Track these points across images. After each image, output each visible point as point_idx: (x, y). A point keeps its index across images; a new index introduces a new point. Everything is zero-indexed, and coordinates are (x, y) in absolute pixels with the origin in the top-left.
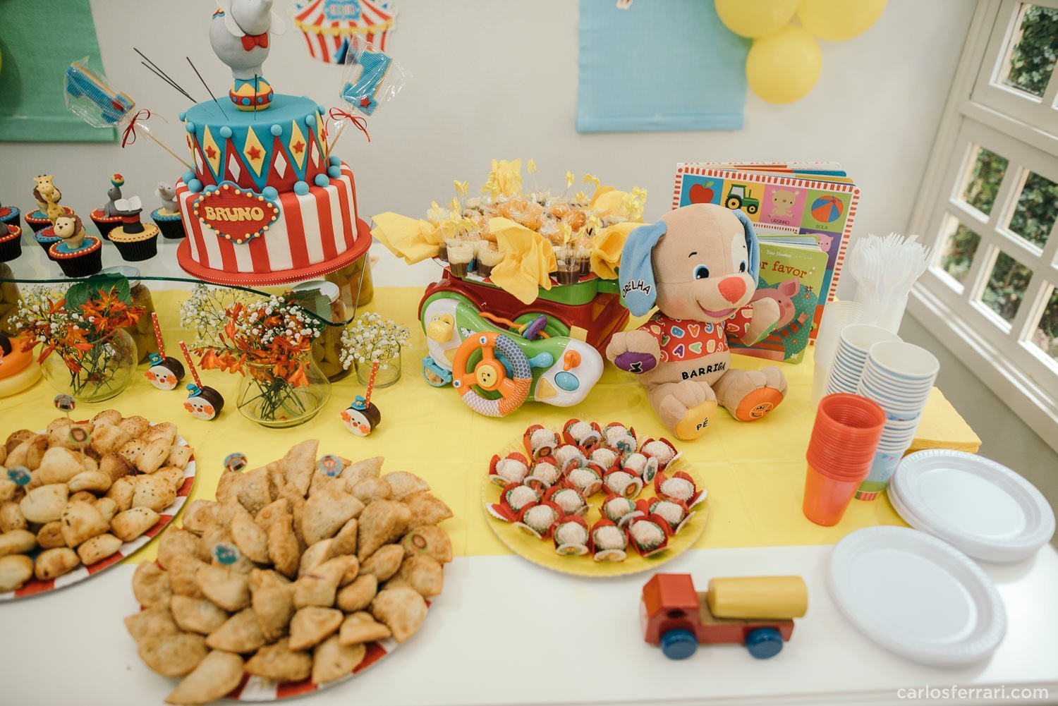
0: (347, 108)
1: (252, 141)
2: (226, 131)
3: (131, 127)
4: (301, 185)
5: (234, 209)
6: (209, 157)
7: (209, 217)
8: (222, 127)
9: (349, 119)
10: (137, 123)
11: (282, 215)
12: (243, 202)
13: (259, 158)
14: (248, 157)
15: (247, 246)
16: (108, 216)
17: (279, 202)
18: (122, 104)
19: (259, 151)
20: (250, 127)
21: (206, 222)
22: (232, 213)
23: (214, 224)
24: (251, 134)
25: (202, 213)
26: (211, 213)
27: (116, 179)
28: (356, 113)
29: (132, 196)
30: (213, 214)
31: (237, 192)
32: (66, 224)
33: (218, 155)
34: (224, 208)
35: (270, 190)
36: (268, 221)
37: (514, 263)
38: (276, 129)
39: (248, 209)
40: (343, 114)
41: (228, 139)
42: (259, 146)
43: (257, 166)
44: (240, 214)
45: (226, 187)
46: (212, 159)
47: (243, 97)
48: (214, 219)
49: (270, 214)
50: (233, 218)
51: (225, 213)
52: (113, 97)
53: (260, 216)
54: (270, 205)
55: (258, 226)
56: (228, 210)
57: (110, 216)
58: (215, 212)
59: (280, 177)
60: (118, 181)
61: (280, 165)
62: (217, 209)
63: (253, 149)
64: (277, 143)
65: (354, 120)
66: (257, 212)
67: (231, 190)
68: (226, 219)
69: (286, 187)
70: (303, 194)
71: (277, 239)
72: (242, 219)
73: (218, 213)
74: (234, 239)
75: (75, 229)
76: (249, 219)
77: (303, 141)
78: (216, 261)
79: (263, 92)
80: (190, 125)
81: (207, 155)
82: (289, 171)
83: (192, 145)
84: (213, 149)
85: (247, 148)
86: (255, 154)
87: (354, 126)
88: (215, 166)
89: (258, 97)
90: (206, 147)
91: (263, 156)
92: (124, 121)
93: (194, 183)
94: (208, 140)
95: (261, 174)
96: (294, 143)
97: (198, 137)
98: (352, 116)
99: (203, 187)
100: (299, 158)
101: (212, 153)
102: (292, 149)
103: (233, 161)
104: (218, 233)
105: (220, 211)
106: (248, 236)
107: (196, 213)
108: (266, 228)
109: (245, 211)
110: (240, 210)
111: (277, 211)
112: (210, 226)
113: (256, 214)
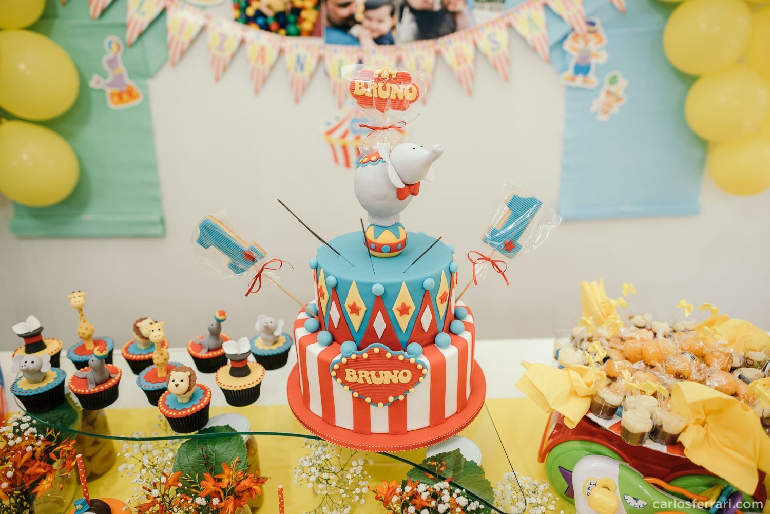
0: (488, 251)
1: (404, 297)
2: (378, 289)
3: (259, 276)
4: (443, 337)
5: (381, 373)
6: (351, 313)
7: (348, 378)
8: (373, 284)
9: (490, 262)
10: (265, 271)
11: (428, 377)
12: (394, 365)
13: (408, 314)
14: (397, 314)
15: (387, 407)
16: (206, 350)
17: (424, 359)
18: (254, 255)
19: (409, 307)
20: (404, 284)
21: (344, 383)
22: (378, 376)
23: (353, 387)
24: (404, 290)
25: (341, 374)
26: (351, 375)
27: (220, 315)
28: (497, 256)
29: (240, 338)
30: (355, 377)
31: (389, 355)
32: (182, 381)
33: (362, 313)
34: (369, 371)
35: (415, 347)
36: (414, 382)
38: (429, 283)
39: (396, 372)
40: (484, 258)
41: (376, 296)
42: (410, 302)
43: (404, 322)
44: (387, 377)
45: (376, 350)
46: (354, 315)
47: (383, 245)
48: (355, 381)
49: (417, 373)
50: (378, 381)
51: (370, 376)
52: (246, 248)
53: (407, 379)
54: (420, 367)
55: (404, 388)
56: (373, 373)
57: (209, 350)
58: (357, 374)
59: (424, 331)
60: (222, 318)
61: (426, 319)
62: (360, 372)
63: (403, 305)
64: (425, 297)
65: (493, 263)
66: (405, 374)
67: (382, 353)
68: (369, 382)
69: (429, 341)
70: (445, 346)
72: (387, 382)
73: (361, 376)
74: (374, 402)
75: (190, 384)
76: (395, 381)
77: (448, 292)
78: (345, 417)
79: (402, 237)
80: (332, 280)
81: (349, 310)
82: (433, 324)
83: (327, 296)
84: (358, 305)
85: (397, 305)
86: (404, 310)
87: (493, 271)
88: (356, 321)
89: (397, 244)
90: (348, 302)
91: (411, 311)
92: (253, 271)
93: (325, 336)
94: (353, 297)
95: (406, 330)
96: (440, 294)
97: (339, 291)
98: (492, 259)
99: (334, 340)
100: (442, 309)
101: (355, 309)
102: (438, 301)
103: (380, 318)
104: (356, 395)
105: (363, 374)
106: (391, 399)
107: (333, 374)
108: (411, 390)
109: (393, 374)
110: (388, 373)
111: (424, 371)
112: (347, 387)
113: (403, 377)
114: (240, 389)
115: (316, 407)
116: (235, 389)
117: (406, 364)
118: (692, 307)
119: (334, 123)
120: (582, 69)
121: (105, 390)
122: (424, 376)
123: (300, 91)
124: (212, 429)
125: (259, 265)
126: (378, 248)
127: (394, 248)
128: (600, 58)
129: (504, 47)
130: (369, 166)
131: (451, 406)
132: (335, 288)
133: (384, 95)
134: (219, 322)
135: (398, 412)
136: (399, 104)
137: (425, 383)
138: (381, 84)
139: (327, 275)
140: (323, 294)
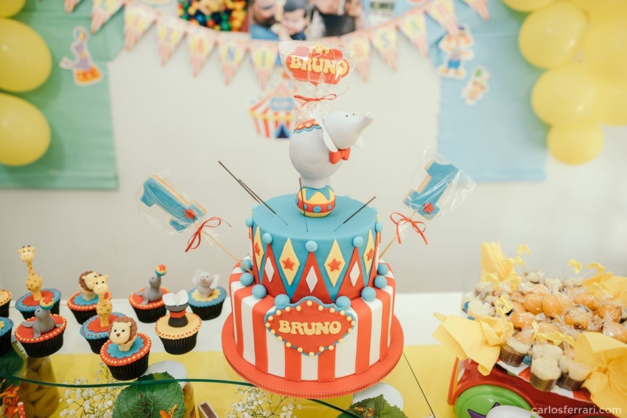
0: (409, 213)
1: (336, 253)
2: (312, 246)
3: (198, 233)
4: (369, 291)
5: (313, 324)
6: (285, 268)
7: (282, 330)
9: (410, 223)
10: (204, 229)
11: (356, 326)
12: (325, 317)
13: (338, 269)
14: (328, 269)
15: (317, 357)
16: (147, 302)
17: (352, 312)
18: (195, 213)
19: (340, 263)
21: (278, 334)
22: (310, 327)
23: (286, 337)
24: (336, 247)
25: (275, 325)
26: (284, 327)
27: (161, 270)
28: (417, 217)
29: (179, 291)
30: (289, 328)
31: (321, 308)
32: (123, 331)
33: (296, 268)
34: (302, 323)
35: (344, 301)
36: (344, 332)
38: (358, 240)
39: (327, 323)
40: (405, 219)
41: (309, 252)
42: (340, 258)
43: (334, 277)
44: (318, 328)
45: (309, 303)
46: (288, 270)
47: (315, 206)
48: (288, 332)
49: (347, 325)
50: (309, 332)
51: (302, 327)
52: (187, 206)
54: (349, 318)
55: (334, 339)
56: (305, 325)
57: (150, 302)
58: (291, 326)
59: (352, 285)
60: (162, 272)
61: (354, 275)
62: (293, 324)
63: (334, 261)
64: (354, 254)
65: (414, 224)
66: (335, 326)
67: (315, 306)
68: (302, 333)
69: (358, 295)
70: (371, 300)
72: (318, 333)
73: (294, 327)
74: (306, 352)
75: (131, 334)
76: (326, 332)
77: (374, 249)
78: (277, 365)
79: (332, 199)
80: (268, 237)
81: (283, 266)
82: (360, 279)
83: (262, 252)
84: (292, 260)
85: (329, 260)
86: (335, 266)
87: (414, 231)
88: (290, 276)
89: (328, 205)
90: (283, 258)
91: (342, 267)
92: (193, 228)
93: (259, 289)
94: (288, 253)
95: (336, 284)
96: (367, 251)
97: (275, 247)
98: (413, 220)
99: (268, 293)
100: (368, 264)
101: (289, 265)
102: (366, 257)
103: (312, 273)
104: (289, 345)
105: (296, 325)
106: (322, 349)
107: (268, 325)
108: (340, 340)
109: (324, 325)
110: (319, 324)
111: (353, 323)
112: (280, 338)
113: (333, 328)
114: (178, 338)
115: (249, 355)
116: (173, 339)
117: (337, 316)
118: (581, 266)
119: (257, 101)
121: (50, 340)
122: (352, 327)
123: (229, 76)
124: (151, 376)
125: (198, 223)
126: (310, 209)
127: (324, 209)
130: (304, 132)
131: (374, 355)
132: (270, 245)
133: (317, 69)
134: (159, 275)
135: (327, 361)
136: (330, 78)
137: (353, 334)
138: (315, 60)
139: (262, 232)
140: (258, 251)
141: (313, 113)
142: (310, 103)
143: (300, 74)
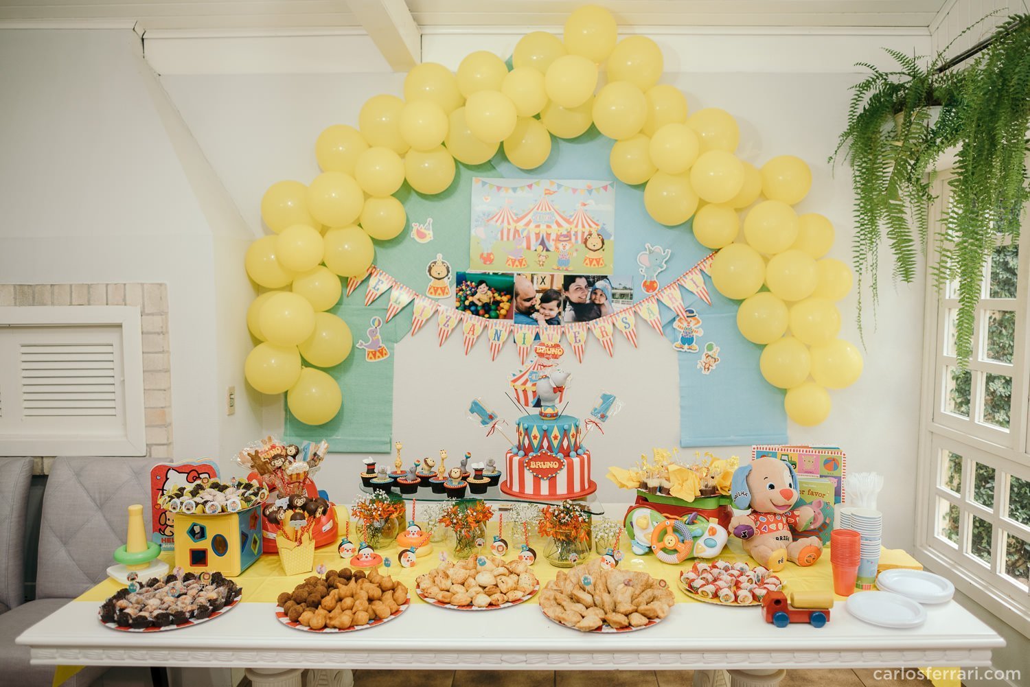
0: (593, 419)
1: (556, 432)
2: (545, 429)
3: (494, 427)
4: (573, 453)
5: (546, 463)
6: (534, 439)
7: (532, 467)
8: (543, 425)
9: (594, 423)
10: (496, 426)
11: (566, 466)
12: (550, 459)
13: (557, 440)
14: (553, 439)
18: (494, 415)
19: (558, 436)
20: (555, 425)
21: (530, 469)
22: (544, 464)
23: (534, 470)
24: (555, 429)
25: (529, 464)
26: (533, 465)
27: (468, 454)
28: (597, 420)
31: (549, 454)
33: (538, 439)
34: (540, 462)
35: (561, 454)
36: (560, 468)
37: (680, 487)
38: (566, 427)
39: (552, 463)
40: (592, 421)
41: (544, 431)
42: (558, 434)
43: (555, 443)
44: (548, 465)
45: (544, 451)
48: (534, 467)
49: (561, 464)
50: (544, 467)
52: (490, 412)
53: (556, 467)
54: (562, 461)
55: (555, 471)
56: (542, 463)
58: (535, 464)
59: (564, 448)
60: (469, 456)
61: (565, 444)
63: (555, 435)
64: (565, 433)
65: (596, 423)
67: (546, 453)
68: (541, 467)
69: (567, 454)
70: (574, 457)
71: (562, 477)
72: (548, 467)
73: (537, 465)
74: (542, 478)
76: (552, 467)
77: (575, 433)
78: (529, 490)
79: (556, 412)
80: (526, 426)
81: (532, 438)
82: (568, 446)
83: (523, 434)
84: (537, 435)
85: (553, 435)
86: (556, 438)
87: (597, 428)
88: (535, 443)
90: (533, 434)
91: (559, 438)
92: (490, 425)
93: (522, 453)
94: (535, 432)
95: (557, 447)
96: (571, 434)
97: (529, 430)
98: (595, 421)
99: (525, 455)
100: (573, 441)
101: (535, 437)
102: (571, 437)
103: (545, 441)
104: (535, 475)
105: (538, 463)
106: (550, 476)
107: (525, 465)
108: (559, 472)
109: (550, 463)
110: (548, 463)
111: (565, 464)
112: (531, 471)
113: (555, 465)
115: (516, 489)
117: (555, 459)
119: (519, 374)
120: (687, 340)
122: (564, 466)
123: (495, 351)
125: (494, 422)
126: (545, 416)
127: (552, 416)
128: (699, 333)
129: (632, 326)
130: (542, 380)
131: (578, 488)
132: (527, 429)
133: (549, 352)
134: (467, 458)
136: (555, 357)
137: (565, 470)
138: (548, 349)
139: (523, 424)
140: (521, 434)
141: (547, 371)
142: (547, 368)
143: (541, 355)
